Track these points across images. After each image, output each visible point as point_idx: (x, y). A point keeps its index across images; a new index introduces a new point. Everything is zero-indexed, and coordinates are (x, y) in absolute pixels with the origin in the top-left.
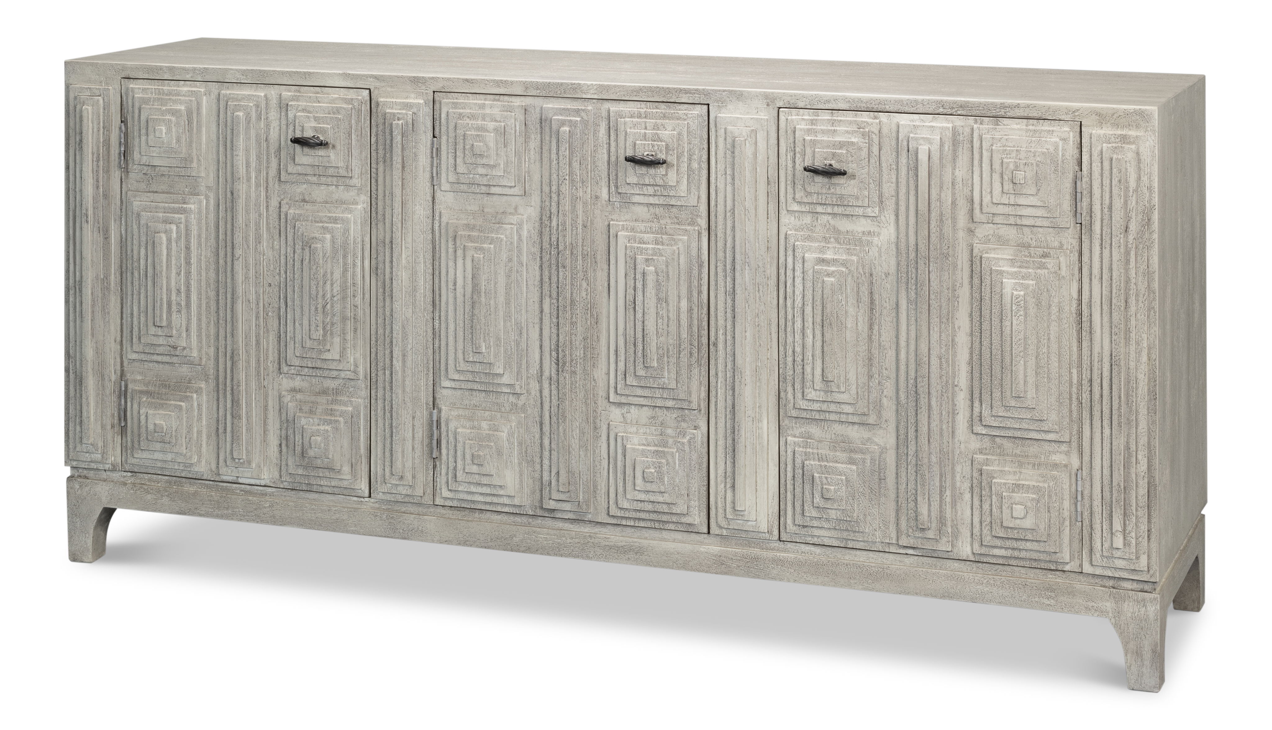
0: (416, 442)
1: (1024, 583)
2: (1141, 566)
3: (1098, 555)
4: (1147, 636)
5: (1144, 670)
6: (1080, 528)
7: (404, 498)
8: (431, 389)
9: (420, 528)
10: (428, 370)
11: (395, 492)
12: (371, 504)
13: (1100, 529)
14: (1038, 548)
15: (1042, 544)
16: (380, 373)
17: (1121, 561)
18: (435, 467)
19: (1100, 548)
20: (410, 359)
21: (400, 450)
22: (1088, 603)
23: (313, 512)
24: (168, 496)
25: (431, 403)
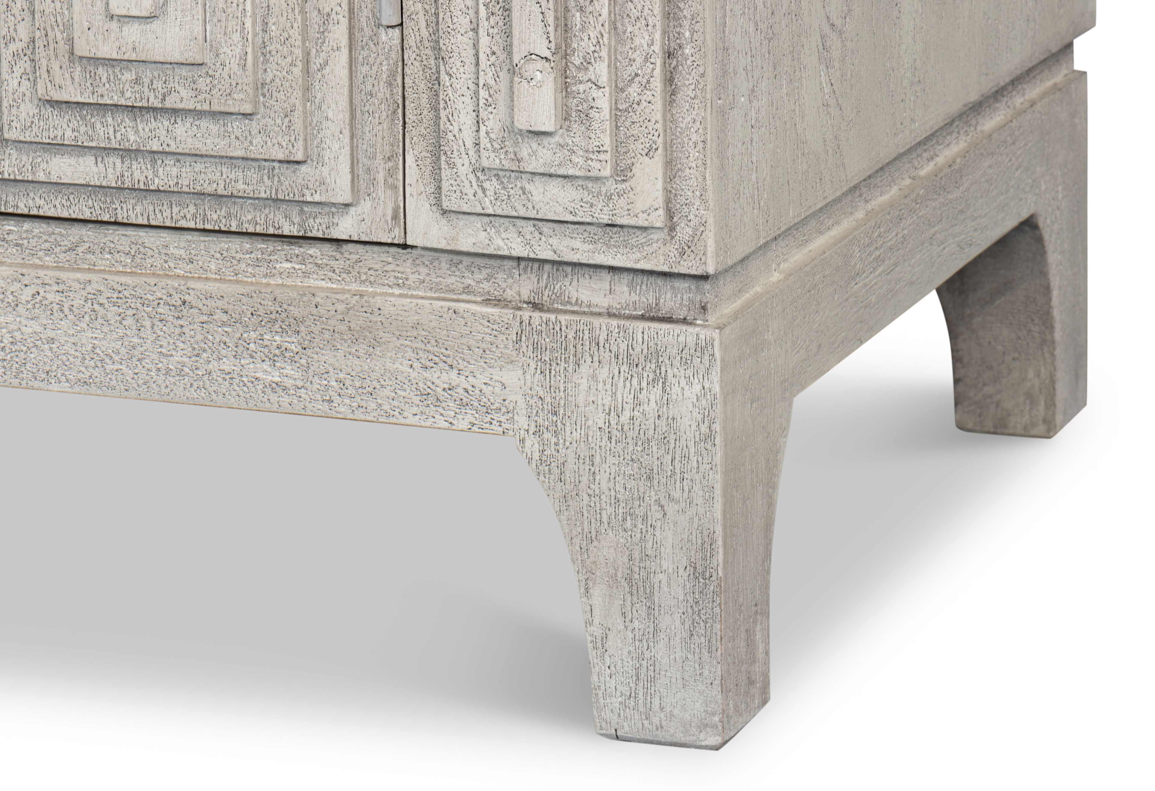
1: (176, 300)
2: (639, 206)
3: (464, 170)
4: (671, 509)
5: (660, 651)
6: (395, 55)
13: (468, 55)
14: (221, 147)
15: (236, 126)
17: (554, 187)
19: (468, 136)
22: (433, 375)
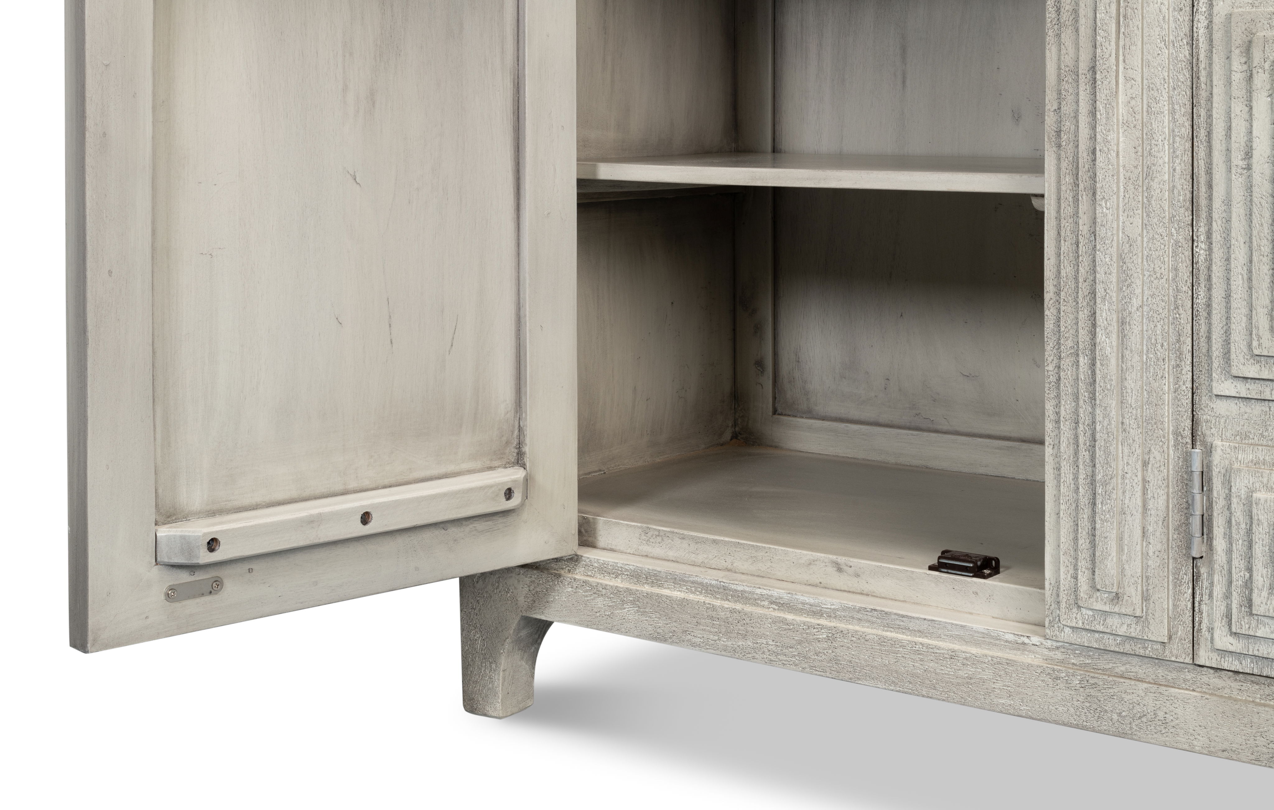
0: (1152, 519)
7: (1123, 643)
8: (1186, 401)
9: (1161, 714)
10: (1180, 357)
11: (1101, 628)
12: (1046, 652)
16: (1066, 363)
18: (1195, 579)
20: (1136, 330)
21: (1113, 535)
23: (917, 657)
24: (633, 602)
25: (1188, 433)
